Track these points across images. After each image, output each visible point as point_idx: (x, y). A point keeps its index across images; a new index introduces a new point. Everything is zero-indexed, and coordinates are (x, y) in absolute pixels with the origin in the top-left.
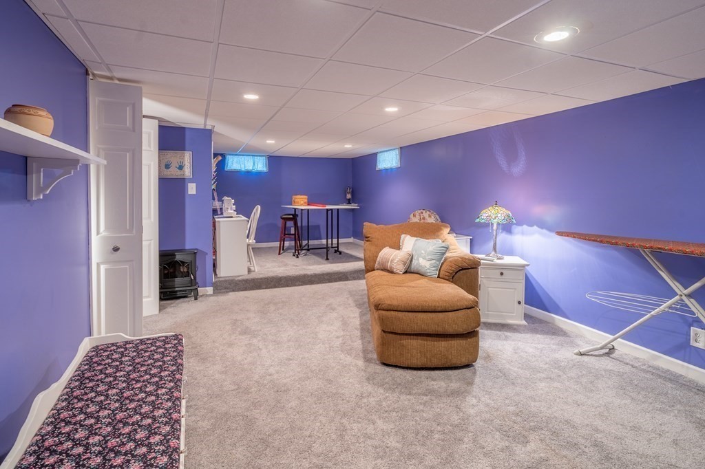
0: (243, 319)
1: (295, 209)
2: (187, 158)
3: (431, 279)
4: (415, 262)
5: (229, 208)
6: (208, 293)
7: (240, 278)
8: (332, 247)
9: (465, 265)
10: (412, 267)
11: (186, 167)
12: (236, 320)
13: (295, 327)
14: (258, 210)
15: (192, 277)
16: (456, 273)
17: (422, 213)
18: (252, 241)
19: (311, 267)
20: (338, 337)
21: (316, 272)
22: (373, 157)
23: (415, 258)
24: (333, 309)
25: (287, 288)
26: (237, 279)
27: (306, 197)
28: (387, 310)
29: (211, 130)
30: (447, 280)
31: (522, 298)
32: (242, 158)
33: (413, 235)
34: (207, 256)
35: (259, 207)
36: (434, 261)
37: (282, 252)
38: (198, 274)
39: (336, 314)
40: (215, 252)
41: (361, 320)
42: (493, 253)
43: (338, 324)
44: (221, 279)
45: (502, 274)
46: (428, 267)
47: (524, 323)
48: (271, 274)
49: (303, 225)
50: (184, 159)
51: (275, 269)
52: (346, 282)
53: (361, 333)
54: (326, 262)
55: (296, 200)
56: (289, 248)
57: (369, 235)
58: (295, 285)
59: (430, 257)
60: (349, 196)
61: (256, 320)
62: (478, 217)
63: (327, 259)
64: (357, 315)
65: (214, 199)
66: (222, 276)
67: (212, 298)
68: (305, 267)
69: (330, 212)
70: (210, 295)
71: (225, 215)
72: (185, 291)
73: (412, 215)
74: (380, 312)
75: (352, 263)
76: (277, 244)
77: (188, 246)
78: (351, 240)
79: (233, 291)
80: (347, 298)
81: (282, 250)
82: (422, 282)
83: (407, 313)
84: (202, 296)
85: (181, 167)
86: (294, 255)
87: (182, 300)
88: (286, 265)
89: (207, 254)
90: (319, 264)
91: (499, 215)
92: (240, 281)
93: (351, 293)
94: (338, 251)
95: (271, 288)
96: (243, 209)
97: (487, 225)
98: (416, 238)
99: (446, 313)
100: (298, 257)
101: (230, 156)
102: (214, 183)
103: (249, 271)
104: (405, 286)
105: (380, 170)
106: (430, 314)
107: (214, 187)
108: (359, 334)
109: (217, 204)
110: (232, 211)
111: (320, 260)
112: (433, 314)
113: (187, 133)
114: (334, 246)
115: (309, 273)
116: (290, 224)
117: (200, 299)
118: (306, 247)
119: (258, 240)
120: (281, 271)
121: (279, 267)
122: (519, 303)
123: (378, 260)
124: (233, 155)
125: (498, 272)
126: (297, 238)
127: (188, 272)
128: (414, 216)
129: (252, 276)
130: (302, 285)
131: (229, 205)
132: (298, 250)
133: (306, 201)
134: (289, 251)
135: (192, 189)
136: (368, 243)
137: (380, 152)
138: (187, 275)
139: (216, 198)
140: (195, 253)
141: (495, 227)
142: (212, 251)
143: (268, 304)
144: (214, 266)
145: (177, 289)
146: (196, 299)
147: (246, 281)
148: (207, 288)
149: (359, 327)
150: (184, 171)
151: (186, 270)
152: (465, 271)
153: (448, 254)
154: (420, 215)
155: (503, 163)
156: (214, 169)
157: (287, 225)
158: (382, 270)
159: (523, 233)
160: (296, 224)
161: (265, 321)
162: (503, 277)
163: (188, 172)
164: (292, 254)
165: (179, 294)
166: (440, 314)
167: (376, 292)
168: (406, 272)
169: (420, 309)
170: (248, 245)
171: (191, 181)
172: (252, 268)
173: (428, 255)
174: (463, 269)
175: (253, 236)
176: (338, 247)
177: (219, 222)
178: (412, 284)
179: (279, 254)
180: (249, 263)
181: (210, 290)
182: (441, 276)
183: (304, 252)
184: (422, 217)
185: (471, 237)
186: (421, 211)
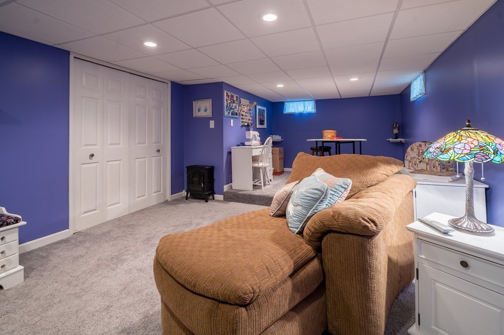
15: (203, 185)
16: (323, 234)
17: (420, 146)
22: (408, 89)
36: (300, 208)
50: (207, 104)
55: (325, 134)
59: (296, 201)
84: (215, 200)
85: (206, 110)
101: (287, 103)
117: (210, 202)
128: (412, 150)
135: (212, 124)
137: (413, 81)
140: (207, 169)
146: (207, 201)
150: (207, 113)
154: (418, 149)
171: (212, 119)
174: (333, 232)
181: (222, 197)
184: (421, 151)
185: (487, 186)
186: (420, 143)
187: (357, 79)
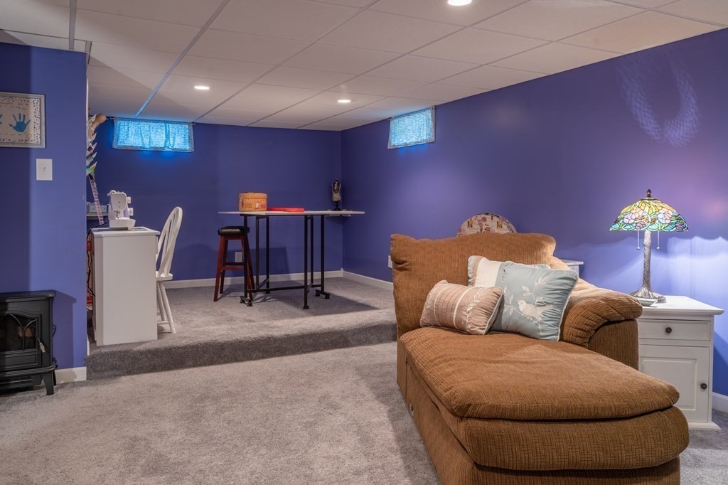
0: (150, 434)
1: (246, 216)
2: (35, 107)
3: (549, 344)
4: (508, 310)
5: (122, 211)
6: (75, 380)
7: (141, 348)
8: (313, 286)
9: (615, 315)
10: (504, 318)
11: (31, 125)
12: (135, 439)
13: (263, 451)
14: (177, 217)
15: (42, 348)
16: (596, 330)
17: (484, 219)
18: (166, 274)
19: (279, 323)
20: (358, 473)
21: (289, 332)
22: (383, 126)
23: (509, 300)
24: (335, 407)
25: (235, 365)
26: (136, 349)
27: (264, 195)
28: (489, 419)
29: (83, 55)
30: (581, 345)
31: (708, 378)
32: (145, 127)
33: (491, 258)
34: (74, 305)
35: (180, 210)
36: (551, 307)
37: (219, 295)
38: (57, 341)
39: (342, 418)
40: (91, 299)
41: (395, 430)
42: (644, 290)
43: (351, 440)
44: (103, 350)
45: (669, 330)
46: (540, 319)
47: (713, 426)
48: (203, 339)
49: (260, 246)
50: (27, 109)
51: (211, 328)
52: (347, 350)
53: (404, 459)
54: (303, 312)
55: (247, 201)
56: (233, 289)
57: (404, 259)
58: (250, 359)
59: (541, 299)
60: (337, 197)
61: (178, 437)
62: (617, 222)
63: (306, 307)
64: (384, 417)
65: (90, 199)
66: (106, 343)
67: (84, 389)
68: (266, 323)
69: (309, 221)
70: (81, 384)
71: (112, 224)
72: (28, 376)
73: (466, 223)
74: (471, 423)
75: (351, 314)
76: (212, 282)
77: (35, 286)
78: (340, 273)
79: (129, 373)
80: (357, 382)
81: (220, 292)
82: (533, 351)
83: (533, 425)
84: (62, 386)
85: (21, 126)
86: (243, 302)
87: (20, 395)
88: (231, 320)
89: (74, 300)
90: (293, 316)
91: (660, 216)
92: (141, 353)
93: (362, 372)
94: (322, 292)
95: (205, 364)
96: (149, 216)
97: (634, 236)
98: (501, 262)
99: (620, 423)
100: (250, 305)
101: (122, 123)
102: (91, 164)
103: (161, 332)
104: (507, 362)
105: (396, 149)
106: (585, 426)
107: (90, 171)
108: (400, 462)
109: (97, 209)
110: (128, 219)
111: (292, 309)
112: (591, 425)
113: (35, 58)
114: (315, 284)
115: (276, 333)
116: (235, 244)
117: (59, 392)
118: (264, 287)
119: (178, 273)
120: (221, 332)
121: (219, 323)
122: (704, 386)
123: (428, 305)
124: (128, 119)
125: (661, 327)
126: (247, 269)
127: (34, 338)
128: (470, 225)
129: (167, 342)
130: (263, 358)
131: (121, 207)
132: (250, 292)
133: (264, 202)
134: (232, 294)
135: (44, 170)
136: (403, 273)
137: (396, 118)
138: (33, 343)
139: (95, 194)
140: (50, 300)
141: (647, 240)
142: (86, 295)
143: (202, 399)
144: (91, 324)
145: (9, 374)
146: (50, 392)
147: (155, 353)
148: (74, 369)
149: (395, 445)
150: (28, 135)
151: (28, 333)
152: (613, 326)
153: (574, 294)
154: (480, 224)
155: (648, 123)
156: (90, 138)
157: (230, 248)
158: (436, 326)
159: (692, 252)
160: (246, 244)
161: (197, 439)
162: (671, 336)
163: (35, 136)
164: (239, 299)
165: (14, 384)
166: (607, 424)
167: (449, 375)
168: (491, 330)
169: (564, 415)
170: (159, 282)
171: (43, 154)
172: (166, 327)
173: (537, 295)
174: (609, 322)
175: (167, 266)
176: (322, 286)
177: (100, 237)
178: (514, 355)
179: (216, 299)
180: (160, 317)
181: (80, 373)
182: (565, 338)
183: (259, 295)
184: (484, 227)
185: (582, 263)
186: (483, 216)
187: (349, 101)
